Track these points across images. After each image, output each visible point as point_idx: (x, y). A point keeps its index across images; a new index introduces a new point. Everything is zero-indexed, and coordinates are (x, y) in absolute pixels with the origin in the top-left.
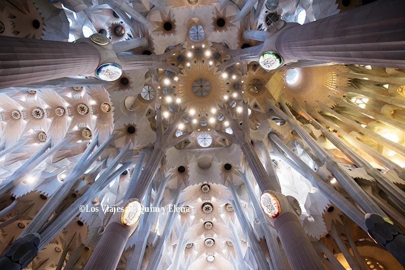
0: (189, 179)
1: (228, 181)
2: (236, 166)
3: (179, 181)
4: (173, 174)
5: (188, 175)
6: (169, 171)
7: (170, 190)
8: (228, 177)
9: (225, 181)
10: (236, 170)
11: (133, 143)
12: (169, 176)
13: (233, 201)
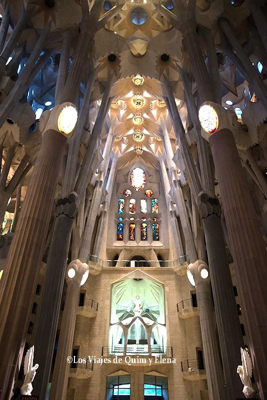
0: (121, 71)
1: (163, 74)
2: (174, 58)
3: (109, 72)
4: (102, 63)
5: (120, 66)
6: (99, 60)
7: (99, 82)
8: (165, 70)
9: (160, 75)
10: (174, 63)
11: (55, 23)
12: (98, 67)
13: (167, 98)
